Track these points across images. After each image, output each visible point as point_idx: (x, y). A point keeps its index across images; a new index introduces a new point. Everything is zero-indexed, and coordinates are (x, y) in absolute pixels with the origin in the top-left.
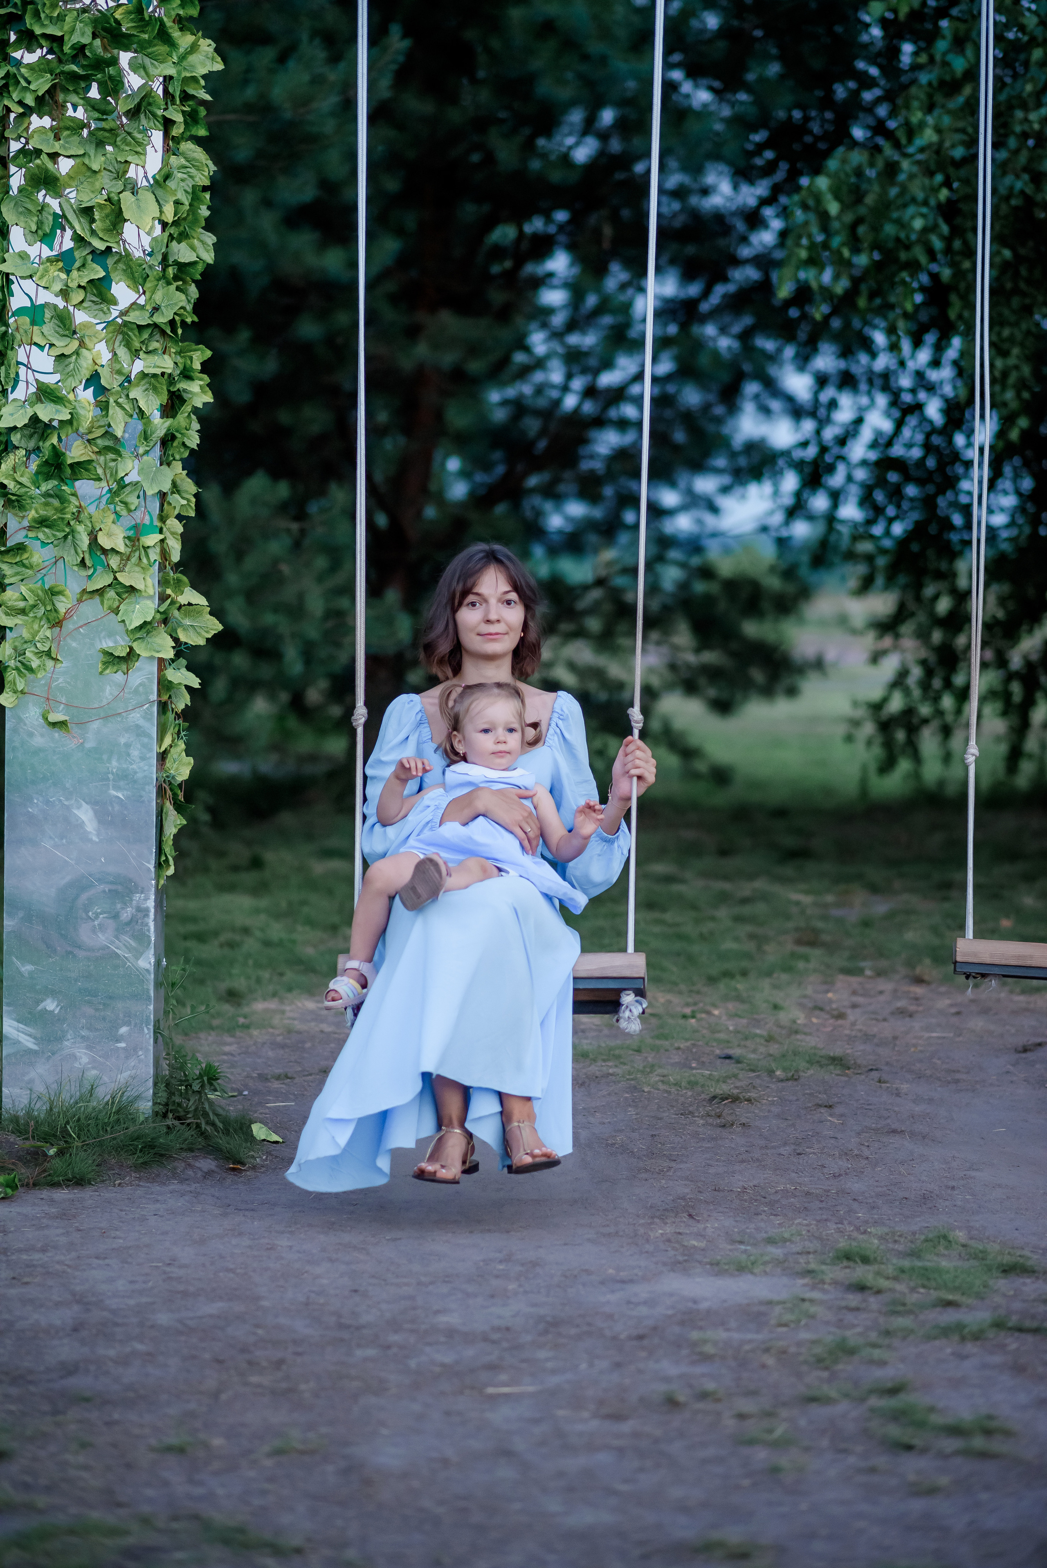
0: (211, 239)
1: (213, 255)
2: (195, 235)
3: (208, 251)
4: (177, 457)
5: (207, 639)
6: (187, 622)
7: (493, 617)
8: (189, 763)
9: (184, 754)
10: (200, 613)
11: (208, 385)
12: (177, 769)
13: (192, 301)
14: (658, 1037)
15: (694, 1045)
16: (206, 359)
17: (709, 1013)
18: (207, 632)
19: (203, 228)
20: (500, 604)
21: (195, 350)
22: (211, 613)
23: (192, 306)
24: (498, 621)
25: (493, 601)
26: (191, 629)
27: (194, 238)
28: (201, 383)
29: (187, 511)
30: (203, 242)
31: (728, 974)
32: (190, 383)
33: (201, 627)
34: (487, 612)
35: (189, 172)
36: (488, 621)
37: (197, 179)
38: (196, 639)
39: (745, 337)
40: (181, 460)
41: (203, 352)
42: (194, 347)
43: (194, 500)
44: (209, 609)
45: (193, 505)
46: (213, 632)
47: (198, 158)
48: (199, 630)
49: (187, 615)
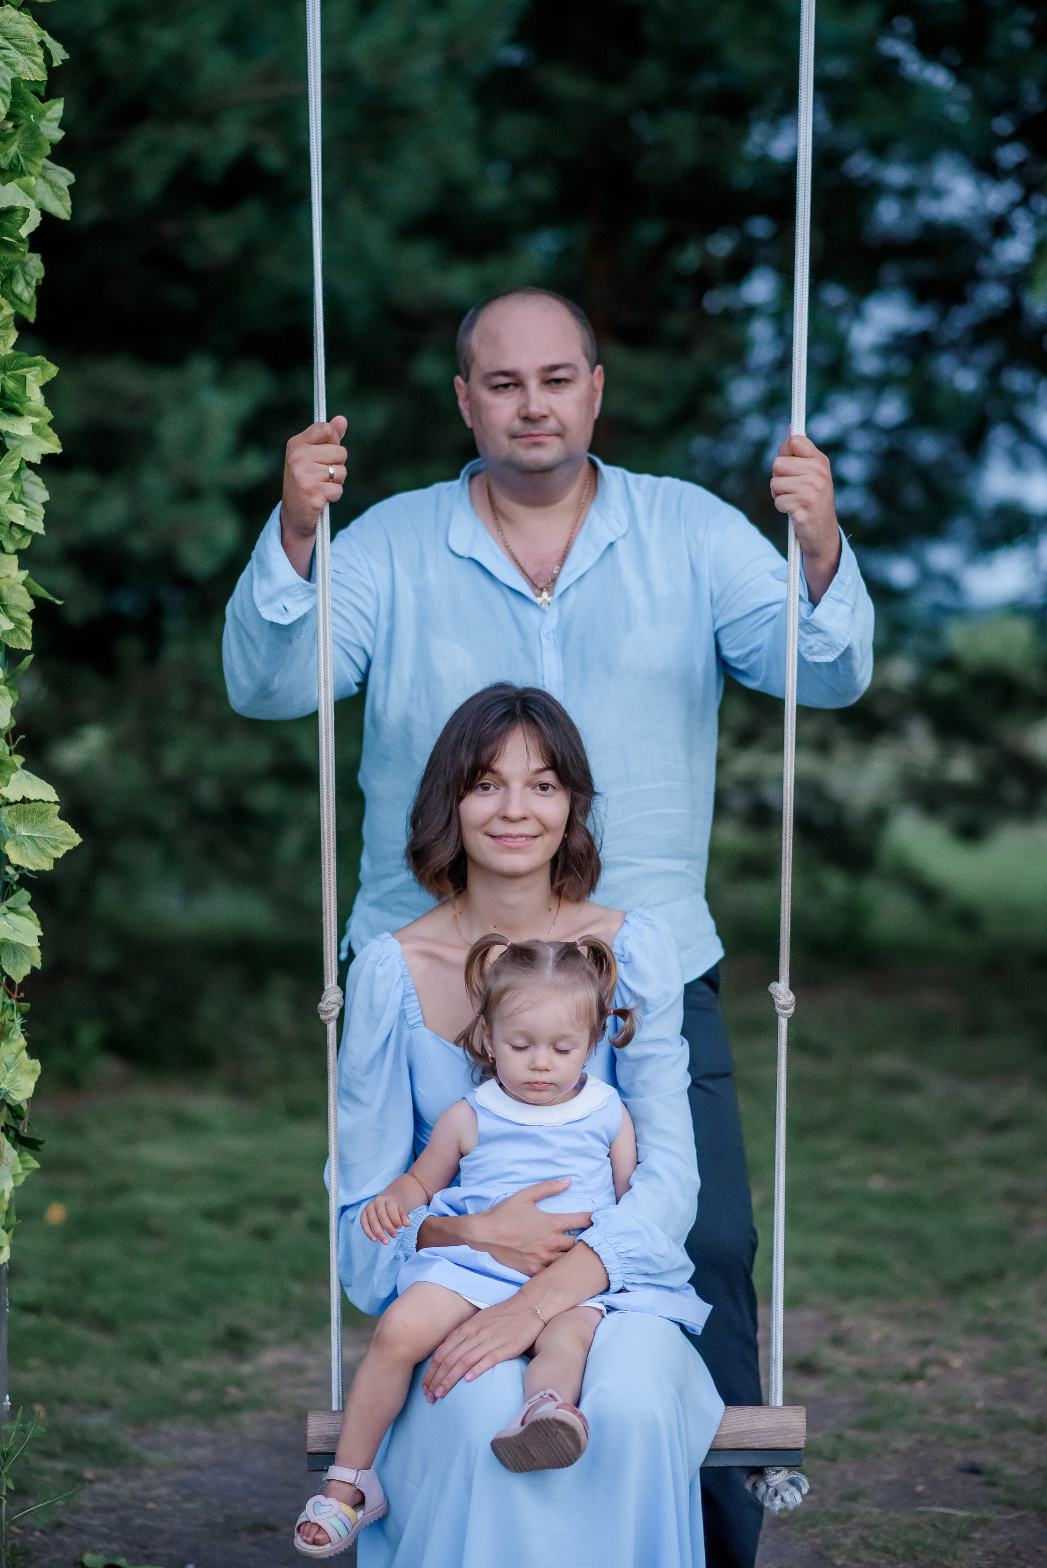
0: (64, 177)
1: (68, 204)
2: (34, 170)
3: (60, 199)
4: (10, 547)
5: (56, 860)
6: (22, 831)
7: (515, 811)
8: (34, 1071)
9: (24, 1054)
10: (42, 815)
11: (50, 424)
12: (13, 1080)
13: (34, 283)
14: (865, 1425)
15: (921, 1442)
16: (48, 379)
17: (944, 1364)
18: (56, 848)
19: (48, 158)
20: (528, 790)
21: (30, 365)
22: (62, 816)
23: (32, 291)
24: (524, 818)
25: (516, 786)
26: (28, 844)
27: (31, 174)
28: (36, 420)
29: (19, 640)
30: (53, 185)
31: (975, 1279)
32: (15, 420)
33: (45, 839)
34: (506, 802)
35: (5, 57)
36: (505, 818)
37: (20, 68)
38: (37, 861)
39: (993, 374)
40: (18, 552)
41: (44, 369)
42: (28, 359)
43: (29, 621)
44: (58, 808)
45: (29, 630)
46: (65, 848)
47: (24, 33)
48: (42, 845)
49: (21, 818)
